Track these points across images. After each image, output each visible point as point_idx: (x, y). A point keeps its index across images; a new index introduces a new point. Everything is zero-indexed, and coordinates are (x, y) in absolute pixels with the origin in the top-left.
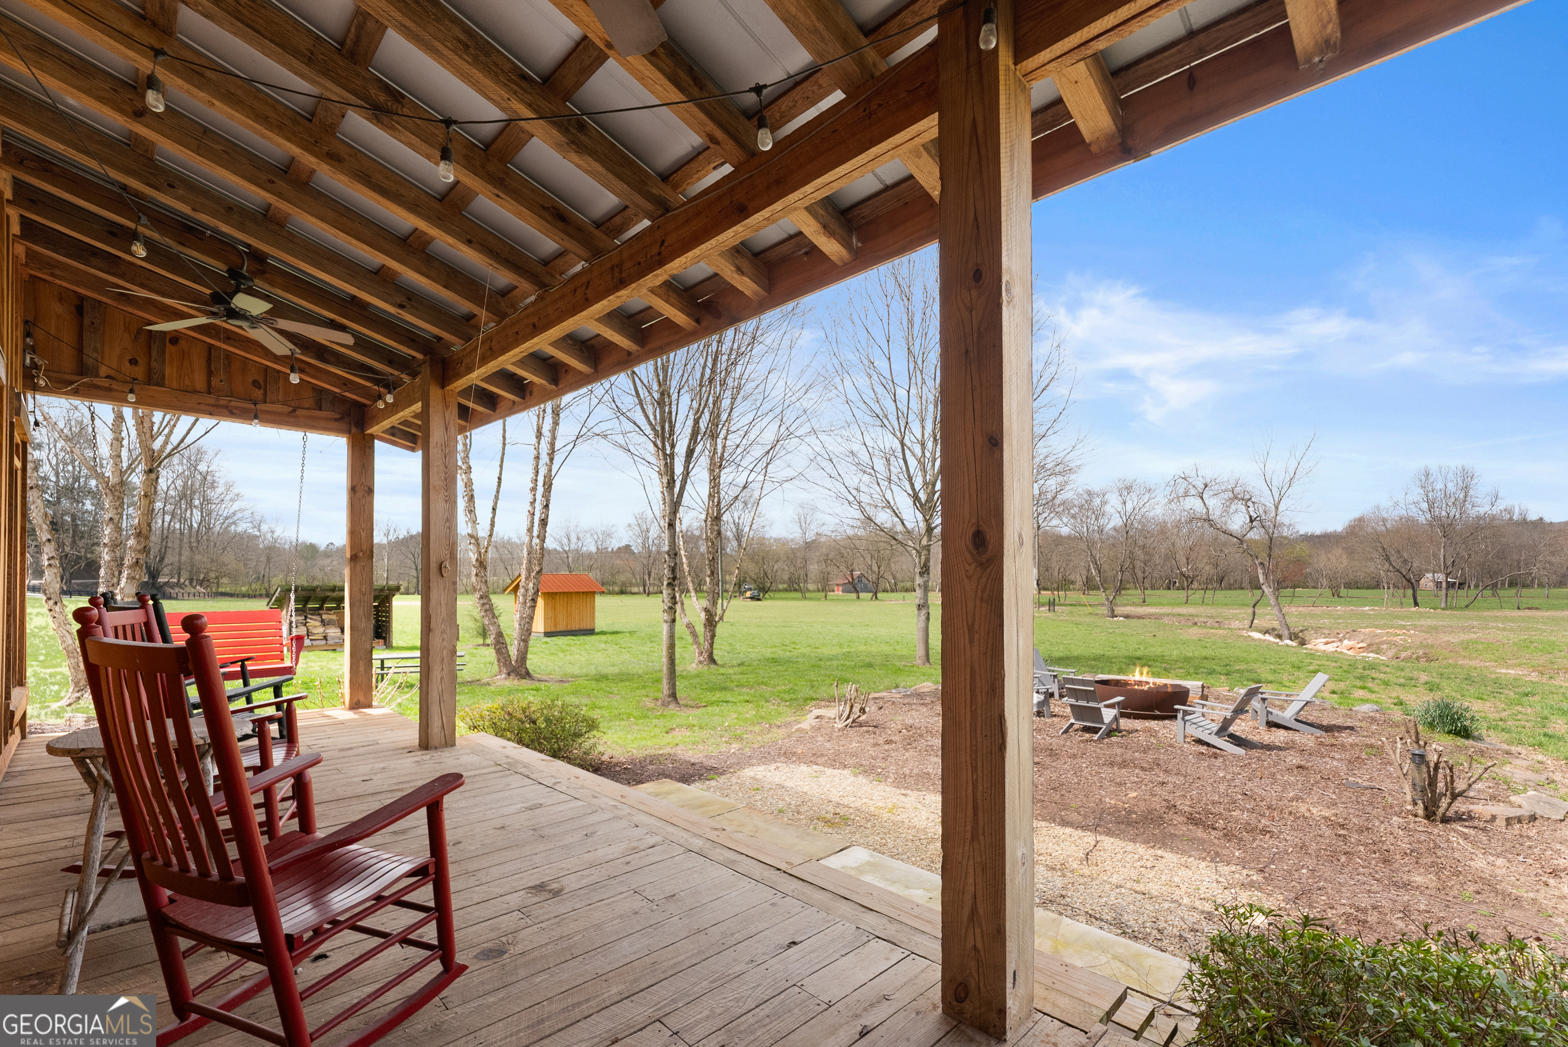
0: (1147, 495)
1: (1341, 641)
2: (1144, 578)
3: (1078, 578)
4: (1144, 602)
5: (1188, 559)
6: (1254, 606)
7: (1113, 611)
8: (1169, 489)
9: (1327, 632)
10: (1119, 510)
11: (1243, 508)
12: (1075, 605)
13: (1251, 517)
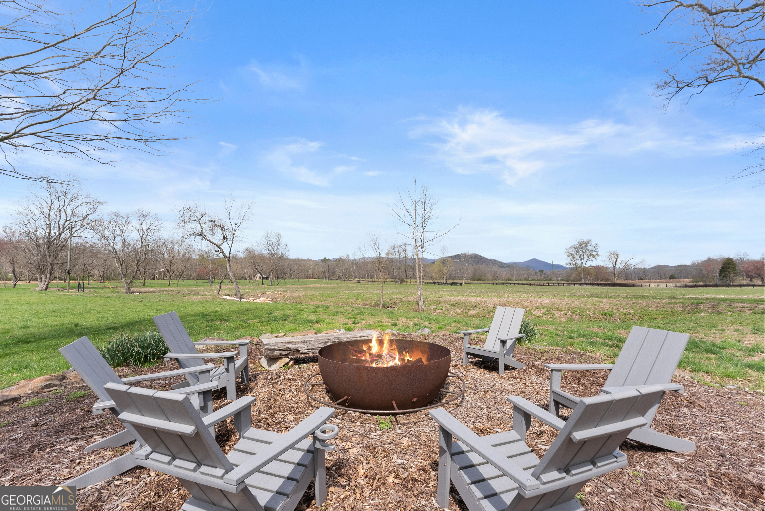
0: (156, 222)
1: (259, 298)
2: (145, 272)
3: (96, 273)
4: (144, 285)
5: (171, 263)
6: (220, 284)
7: (129, 289)
8: (180, 215)
9: (253, 295)
10: (138, 228)
11: (221, 232)
12: (97, 288)
13: (224, 236)
